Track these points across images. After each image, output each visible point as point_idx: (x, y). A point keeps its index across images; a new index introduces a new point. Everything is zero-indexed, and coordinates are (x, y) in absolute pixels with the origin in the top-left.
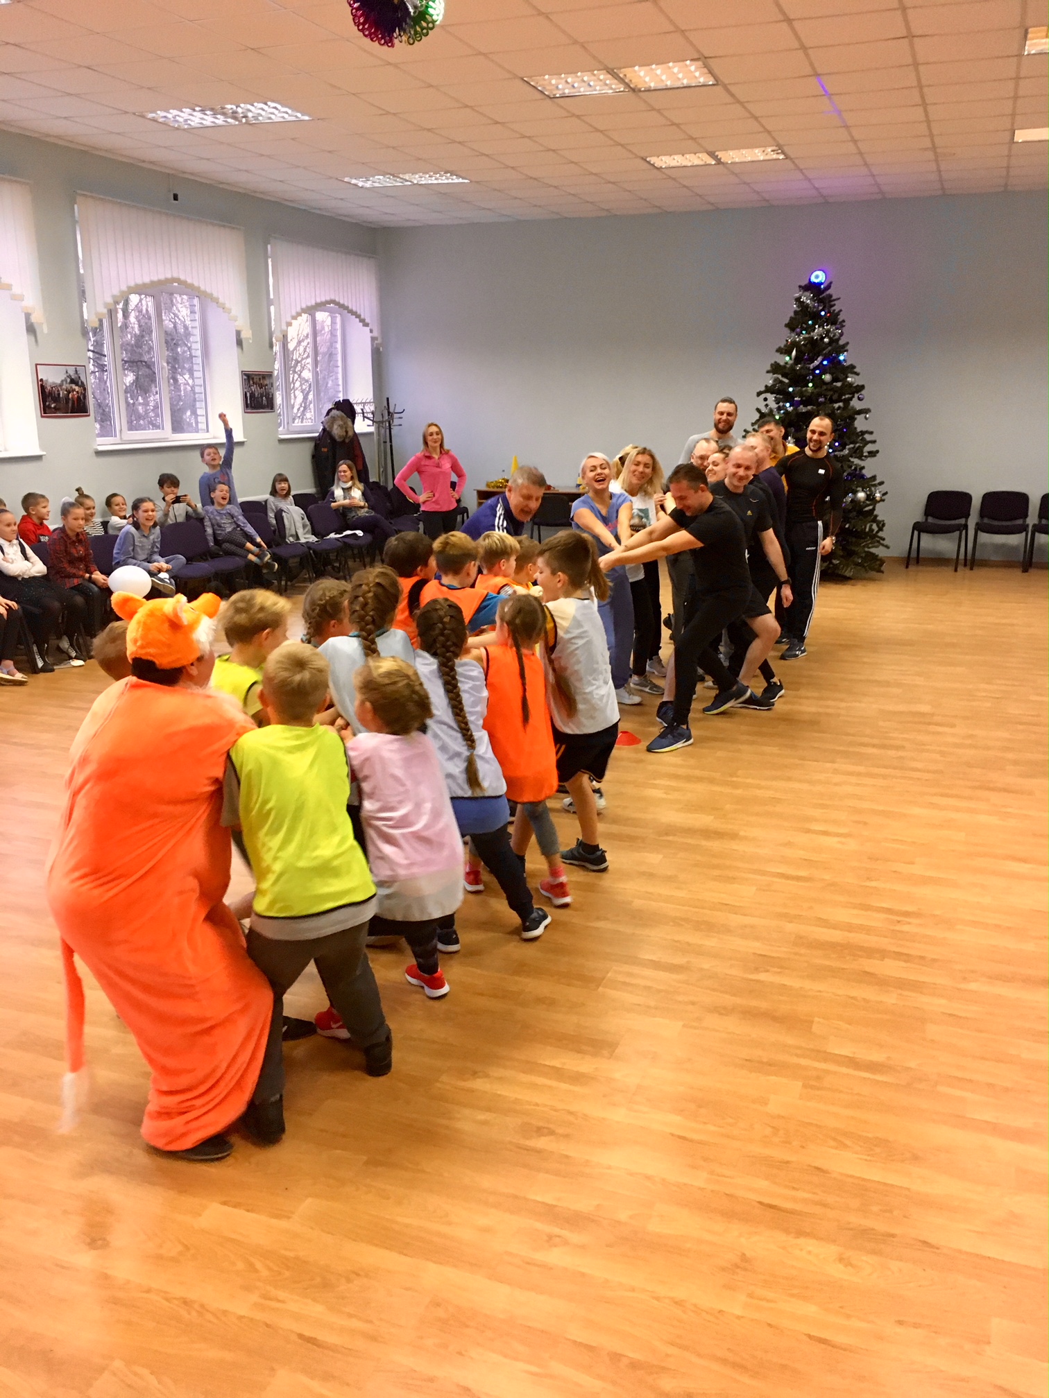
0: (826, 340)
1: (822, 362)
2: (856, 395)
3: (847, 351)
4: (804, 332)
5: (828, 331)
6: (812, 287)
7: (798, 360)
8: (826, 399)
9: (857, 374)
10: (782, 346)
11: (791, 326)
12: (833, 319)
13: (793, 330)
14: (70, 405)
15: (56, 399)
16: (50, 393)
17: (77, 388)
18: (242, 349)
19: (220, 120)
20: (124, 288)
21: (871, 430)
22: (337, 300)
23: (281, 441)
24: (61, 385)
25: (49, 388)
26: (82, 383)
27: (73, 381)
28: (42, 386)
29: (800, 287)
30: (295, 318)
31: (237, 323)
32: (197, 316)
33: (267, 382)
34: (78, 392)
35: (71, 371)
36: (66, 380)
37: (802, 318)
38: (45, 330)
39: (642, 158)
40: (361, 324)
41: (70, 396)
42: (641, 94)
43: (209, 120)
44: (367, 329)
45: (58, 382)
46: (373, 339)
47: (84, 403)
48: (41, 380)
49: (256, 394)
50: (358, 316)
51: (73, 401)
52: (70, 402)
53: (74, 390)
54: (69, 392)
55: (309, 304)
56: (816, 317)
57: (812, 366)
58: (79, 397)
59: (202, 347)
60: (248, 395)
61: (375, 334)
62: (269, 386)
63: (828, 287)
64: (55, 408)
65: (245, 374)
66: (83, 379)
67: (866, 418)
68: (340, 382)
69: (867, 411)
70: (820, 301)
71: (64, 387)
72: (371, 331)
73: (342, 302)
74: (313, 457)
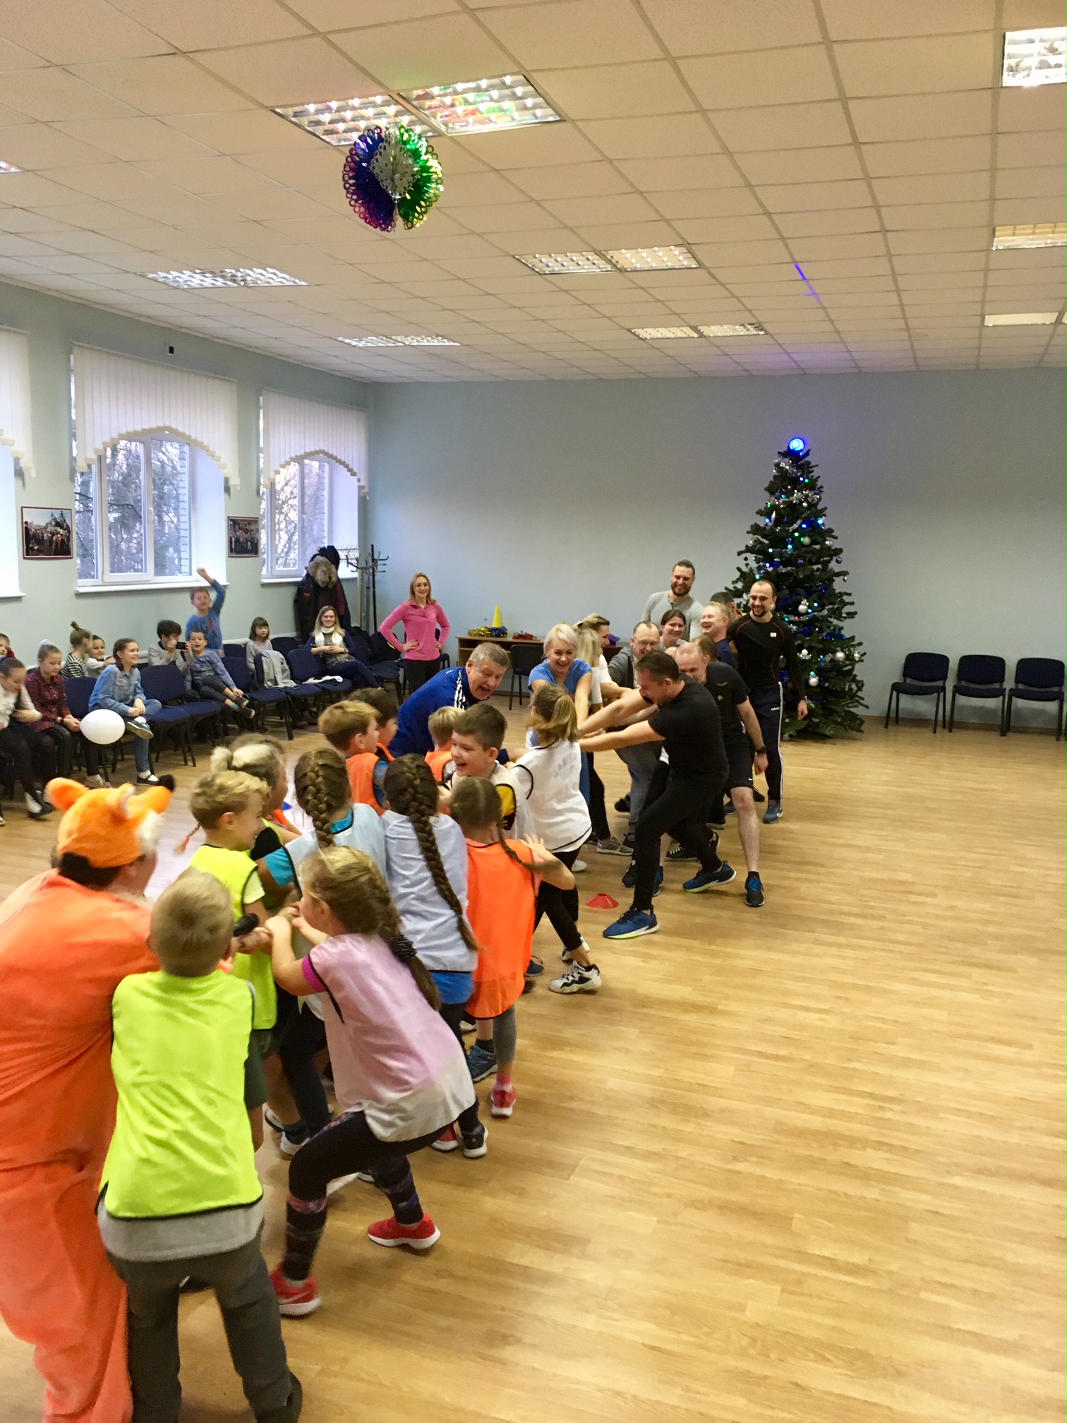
0: (805, 504)
1: (800, 526)
2: (835, 558)
3: (825, 515)
4: (783, 496)
5: (807, 496)
6: (790, 454)
7: (777, 522)
8: (805, 561)
9: (836, 538)
10: (762, 509)
11: (771, 490)
12: (812, 486)
13: (772, 493)
14: (53, 547)
15: (40, 541)
16: (34, 536)
17: (61, 531)
18: (229, 495)
19: (220, 282)
20: (115, 435)
21: (849, 592)
22: (326, 450)
23: (264, 585)
24: (45, 528)
25: (33, 530)
26: (67, 526)
27: (58, 524)
28: (26, 528)
29: (779, 453)
30: (283, 466)
31: (226, 471)
32: (186, 463)
33: (253, 527)
34: (62, 535)
35: (57, 515)
36: (51, 523)
37: (782, 483)
38: (33, 474)
39: (628, 330)
40: (349, 473)
41: (54, 538)
42: (627, 274)
43: (208, 281)
44: (355, 478)
45: (43, 524)
46: (360, 488)
47: (68, 545)
48: (26, 523)
49: (241, 540)
50: (346, 466)
51: (57, 544)
52: (54, 544)
53: (59, 533)
54: (53, 535)
55: (298, 454)
56: (795, 482)
57: (791, 529)
58: (63, 540)
59: (189, 492)
60: (233, 539)
61: (363, 483)
62: (255, 532)
63: (807, 454)
64: (38, 550)
65: (231, 520)
66: (68, 522)
67: (844, 580)
68: (326, 528)
69: (845, 573)
70: (799, 467)
71: (48, 529)
72: (359, 480)
73: (330, 452)
74: (296, 601)
